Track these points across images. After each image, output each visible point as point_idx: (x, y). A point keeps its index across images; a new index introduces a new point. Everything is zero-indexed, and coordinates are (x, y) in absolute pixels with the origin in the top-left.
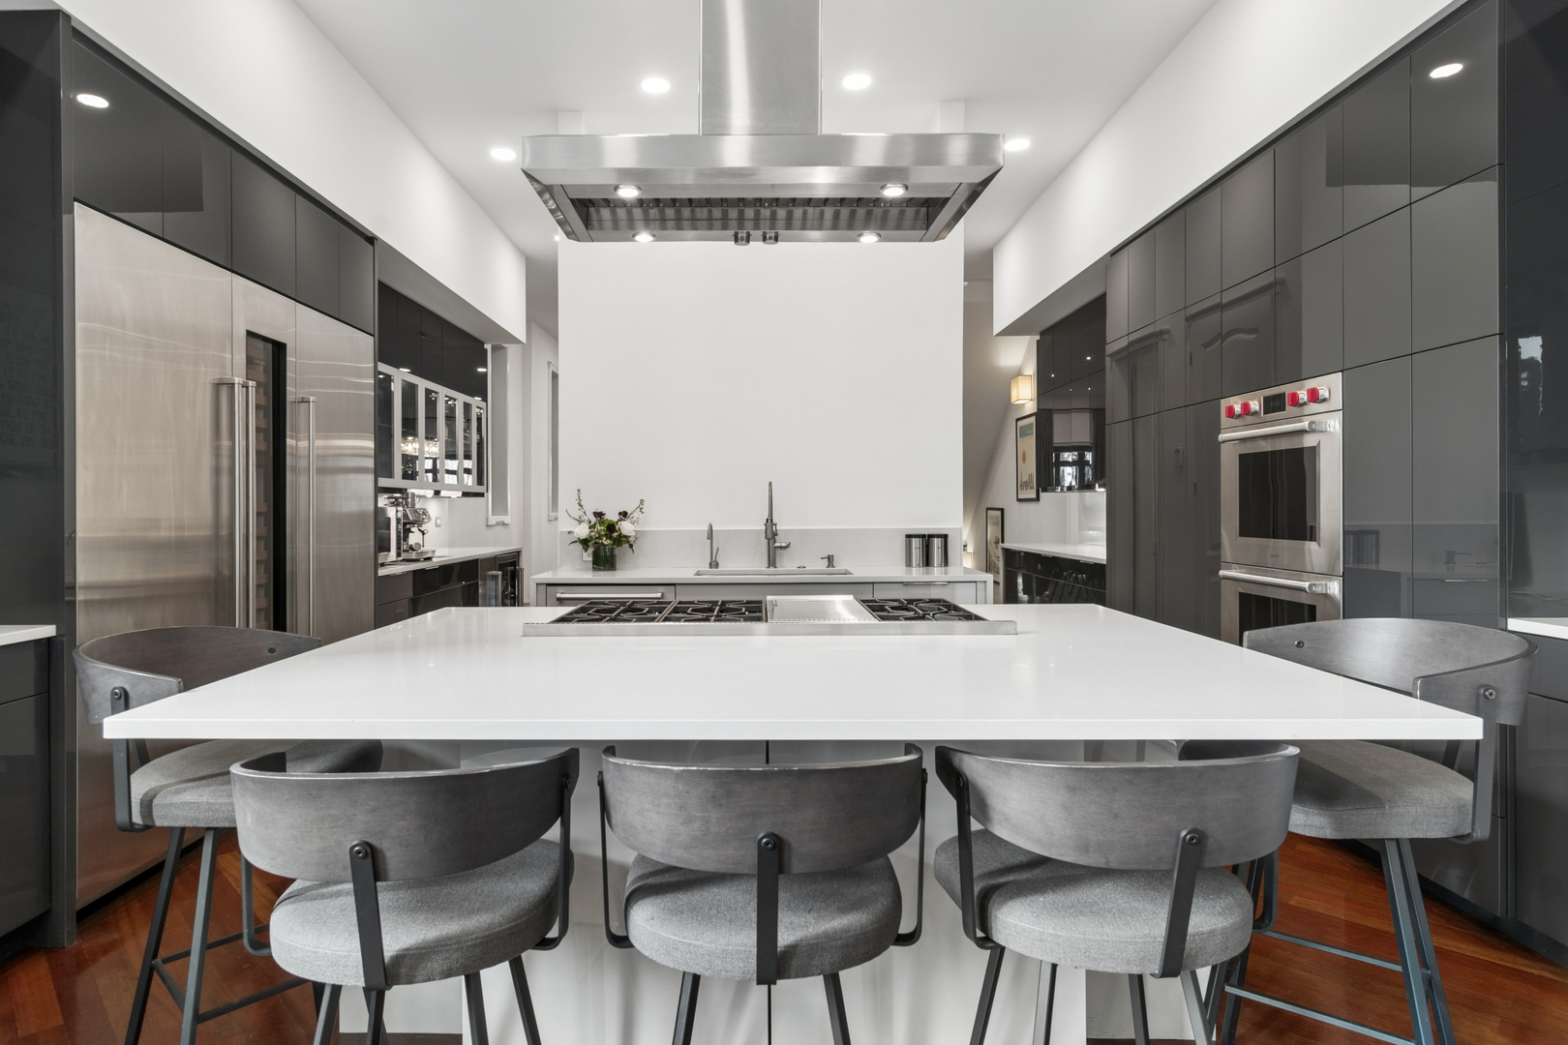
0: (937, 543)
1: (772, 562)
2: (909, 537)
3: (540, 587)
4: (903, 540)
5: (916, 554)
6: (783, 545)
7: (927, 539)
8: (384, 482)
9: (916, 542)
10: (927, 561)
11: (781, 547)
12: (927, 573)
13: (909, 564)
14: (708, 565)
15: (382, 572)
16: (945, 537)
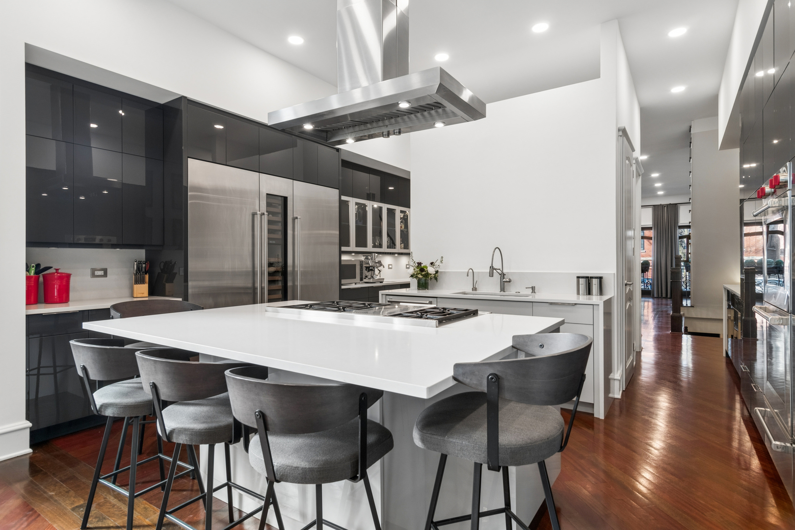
0: (595, 282)
1: (503, 289)
2: (578, 277)
3: (383, 296)
4: (576, 279)
5: (583, 287)
6: (508, 280)
7: (589, 279)
8: (344, 249)
9: (582, 281)
10: (589, 292)
11: (506, 281)
12: (589, 299)
13: (578, 293)
14: (471, 289)
15: (343, 287)
16: (600, 278)
